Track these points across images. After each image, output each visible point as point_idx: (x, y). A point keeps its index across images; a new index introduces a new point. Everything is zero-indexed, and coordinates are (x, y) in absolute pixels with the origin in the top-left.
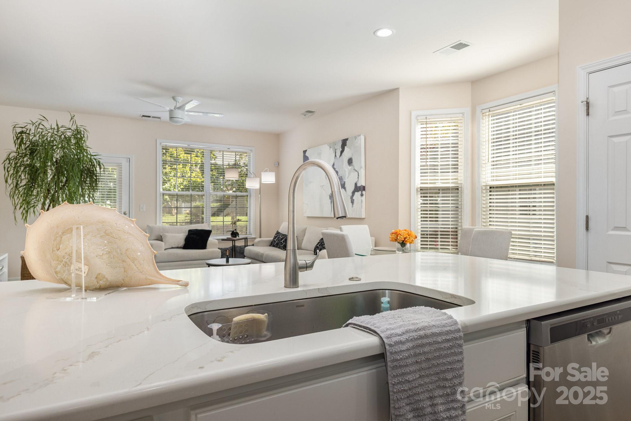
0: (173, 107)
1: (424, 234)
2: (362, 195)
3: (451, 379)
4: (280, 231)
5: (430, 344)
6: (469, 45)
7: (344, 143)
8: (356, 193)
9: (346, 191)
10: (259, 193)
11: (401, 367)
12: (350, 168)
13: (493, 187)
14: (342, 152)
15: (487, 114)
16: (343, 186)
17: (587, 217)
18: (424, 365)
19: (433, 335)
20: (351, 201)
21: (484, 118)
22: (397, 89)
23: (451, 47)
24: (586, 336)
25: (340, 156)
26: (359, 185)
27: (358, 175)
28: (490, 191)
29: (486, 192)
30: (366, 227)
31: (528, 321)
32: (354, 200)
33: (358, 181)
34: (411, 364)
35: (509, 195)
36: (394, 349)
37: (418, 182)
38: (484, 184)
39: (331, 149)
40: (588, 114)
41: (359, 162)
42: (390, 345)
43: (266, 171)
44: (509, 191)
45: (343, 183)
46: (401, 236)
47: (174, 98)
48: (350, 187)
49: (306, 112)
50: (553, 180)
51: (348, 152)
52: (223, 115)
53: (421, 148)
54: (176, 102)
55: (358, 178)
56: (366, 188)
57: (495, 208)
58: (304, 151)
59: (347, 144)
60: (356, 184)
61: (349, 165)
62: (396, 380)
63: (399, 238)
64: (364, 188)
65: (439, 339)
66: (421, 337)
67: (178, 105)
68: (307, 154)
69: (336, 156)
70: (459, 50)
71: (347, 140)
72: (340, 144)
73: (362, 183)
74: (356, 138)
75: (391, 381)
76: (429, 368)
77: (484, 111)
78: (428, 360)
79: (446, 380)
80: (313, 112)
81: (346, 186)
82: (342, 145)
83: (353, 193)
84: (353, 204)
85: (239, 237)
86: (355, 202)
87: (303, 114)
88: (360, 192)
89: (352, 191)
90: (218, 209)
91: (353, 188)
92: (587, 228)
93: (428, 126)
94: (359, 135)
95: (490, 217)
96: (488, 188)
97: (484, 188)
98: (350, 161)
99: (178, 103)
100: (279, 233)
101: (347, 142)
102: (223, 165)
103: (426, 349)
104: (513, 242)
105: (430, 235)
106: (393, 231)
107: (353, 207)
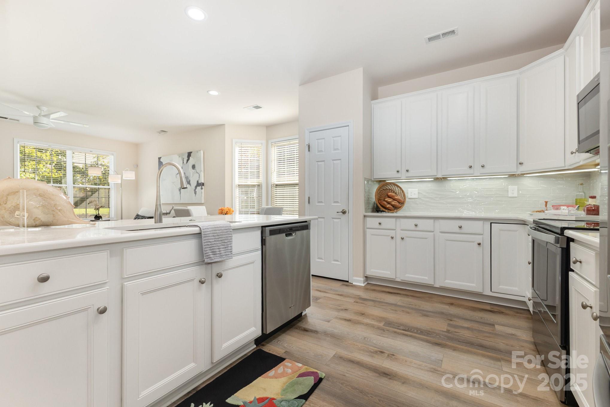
0: (38, 115)
1: (241, 212)
2: (202, 189)
3: (226, 243)
4: (139, 214)
5: (219, 230)
6: (261, 108)
7: (189, 154)
8: (198, 187)
9: (190, 185)
10: (120, 186)
11: (207, 237)
12: (194, 171)
13: (277, 185)
14: (188, 160)
15: (274, 145)
16: (189, 183)
17: (309, 197)
18: (216, 237)
19: (220, 227)
20: (195, 192)
21: (273, 147)
22: (224, 125)
23: (253, 107)
24: (284, 234)
25: (186, 163)
26: (200, 182)
27: (199, 176)
28: (276, 187)
29: (274, 188)
30: (204, 207)
31: (262, 227)
32: (196, 192)
33: (199, 179)
34: (211, 236)
35: (285, 189)
36: (204, 231)
37: (237, 181)
38: (273, 183)
39: (180, 158)
40: (309, 151)
41: (200, 167)
42: (203, 229)
43: (127, 170)
44: (285, 187)
45: (189, 181)
46: (225, 211)
47: (38, 107)
48: (194, 184)
49: (161, 131)
50: (298, 182)
51: (192, 161)
52: (88, 126)
53: (239, 162)
54: (40, 110)
55: (199, 177)
56: (204, 184)
57: (278, 197)
58: (159, 158)
59: (191, 155)
60: (198, 181)
61: (193, 169)
62: (205, 241)
63: (223, 212)
64: (203, 184)
65: (223, 229)
66: (215, 228)
67: (43, 114)
68: (161, 160)
69: (183, 163)
70: (257, 109)
71: (191, 152)
72: (187, 155)
73: (202, 181)
74: (197, 152)
75: (204, 247)
76: (218, 238)
77: (272, 143)
78: (218, 235)
79: (225, 243)
80: (166, 132)
81: (191, 182)
82: (188, 156)
83: (196, 187)
84: (196, 195)
85: (102, 219)
86: (197, 193)
87: (158, 132)
88: (200, 187)
89: (195, 186)
90: (80, 199)
91: (195, 184)
92: (309, 203)
93: (242, 148)
94: (200, 150)
95: (276, 201)
96: (275, 185)
97: (273, 185)
98: (194, 167)
99: (42, 111)
100: (139, 215)
101: (192, 154)
102: (85, 164)
103: (217, 232)
104: (284, 212)
105: (244, 212)
106: (220, 208)
107: (195, 196)
